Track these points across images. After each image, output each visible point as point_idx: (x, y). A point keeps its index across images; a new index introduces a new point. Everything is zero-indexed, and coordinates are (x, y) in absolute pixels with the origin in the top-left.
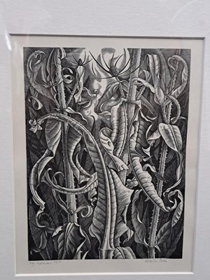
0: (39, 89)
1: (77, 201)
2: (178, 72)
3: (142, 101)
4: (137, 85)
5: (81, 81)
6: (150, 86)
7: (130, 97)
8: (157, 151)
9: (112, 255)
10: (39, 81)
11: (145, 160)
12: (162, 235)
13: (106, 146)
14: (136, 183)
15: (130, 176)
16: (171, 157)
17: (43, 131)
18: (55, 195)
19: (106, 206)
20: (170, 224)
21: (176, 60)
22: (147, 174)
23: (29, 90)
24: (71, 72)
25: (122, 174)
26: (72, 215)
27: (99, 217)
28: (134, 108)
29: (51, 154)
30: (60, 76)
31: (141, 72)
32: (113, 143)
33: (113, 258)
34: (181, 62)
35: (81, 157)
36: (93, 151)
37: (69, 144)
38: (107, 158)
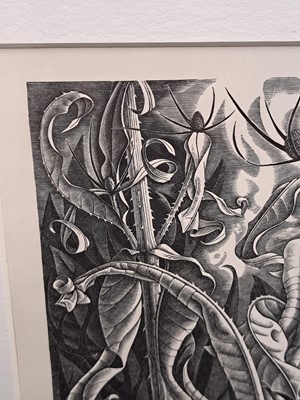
0: (78, 199)
5: (200, 174)
10: (78, 176)
13: (267, 341)
17: (93, 307)
23: (50, 202)
24: (171, 150)
29: (116, 362)
30: (138, 162)
32: (287, 334)
35: (197, 368)
36: (229, 354)
37: (162, 338)
38: (266, 370)
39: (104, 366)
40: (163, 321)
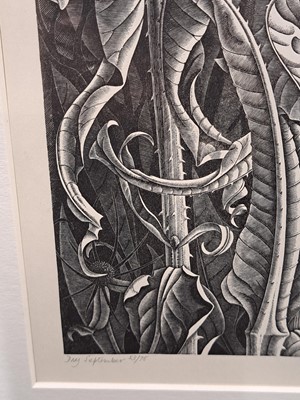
1: (190, 213)
9: (280, 346)
18: (128, 196)
19: (273, 227)
26: (175, 247)
27: (251, 256)
33: (283, 353)
35: (206, 87)
36: (243, 70)
37: (168, 47)
38: (285, 92)
39: (102, 83)
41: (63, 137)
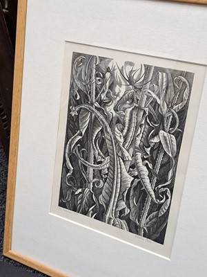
0: (79, 84)
1: (94, 174)
2: (181, 91)
3: (149, 109)
4: (147, 96)
5: (108, 84)
6: (157, 98)
7: (141, 103)
8: (155, 152)
9: (112, 222)
10: (80, 79)
11: (145, 157)
12: (150, 220)
13: (118, 138)
14: (136, 173)
15: (133, 166)
16: (166, 160)
17: (78, 116)
18: (80, 165)
19: (113, 184)
20: (158, 214)
21: (180, 80)
22: (145, 168)
23: (73, 84)
24: (102, 76)
25: (127, 163)
26: (89, 183)
27: (107, 191)
28: (142, 113)
29: (81, 135)
30: (94, 77)
31: (151, 85)
32: (124, 138)
33: (113, 225)
34: (184, 82)
35: (100, 142)
36: (109, 140)
37: (93, 130)
38: (118, 148)
39: (78, 135)
40: (94, 125)
41: (68, 145)
